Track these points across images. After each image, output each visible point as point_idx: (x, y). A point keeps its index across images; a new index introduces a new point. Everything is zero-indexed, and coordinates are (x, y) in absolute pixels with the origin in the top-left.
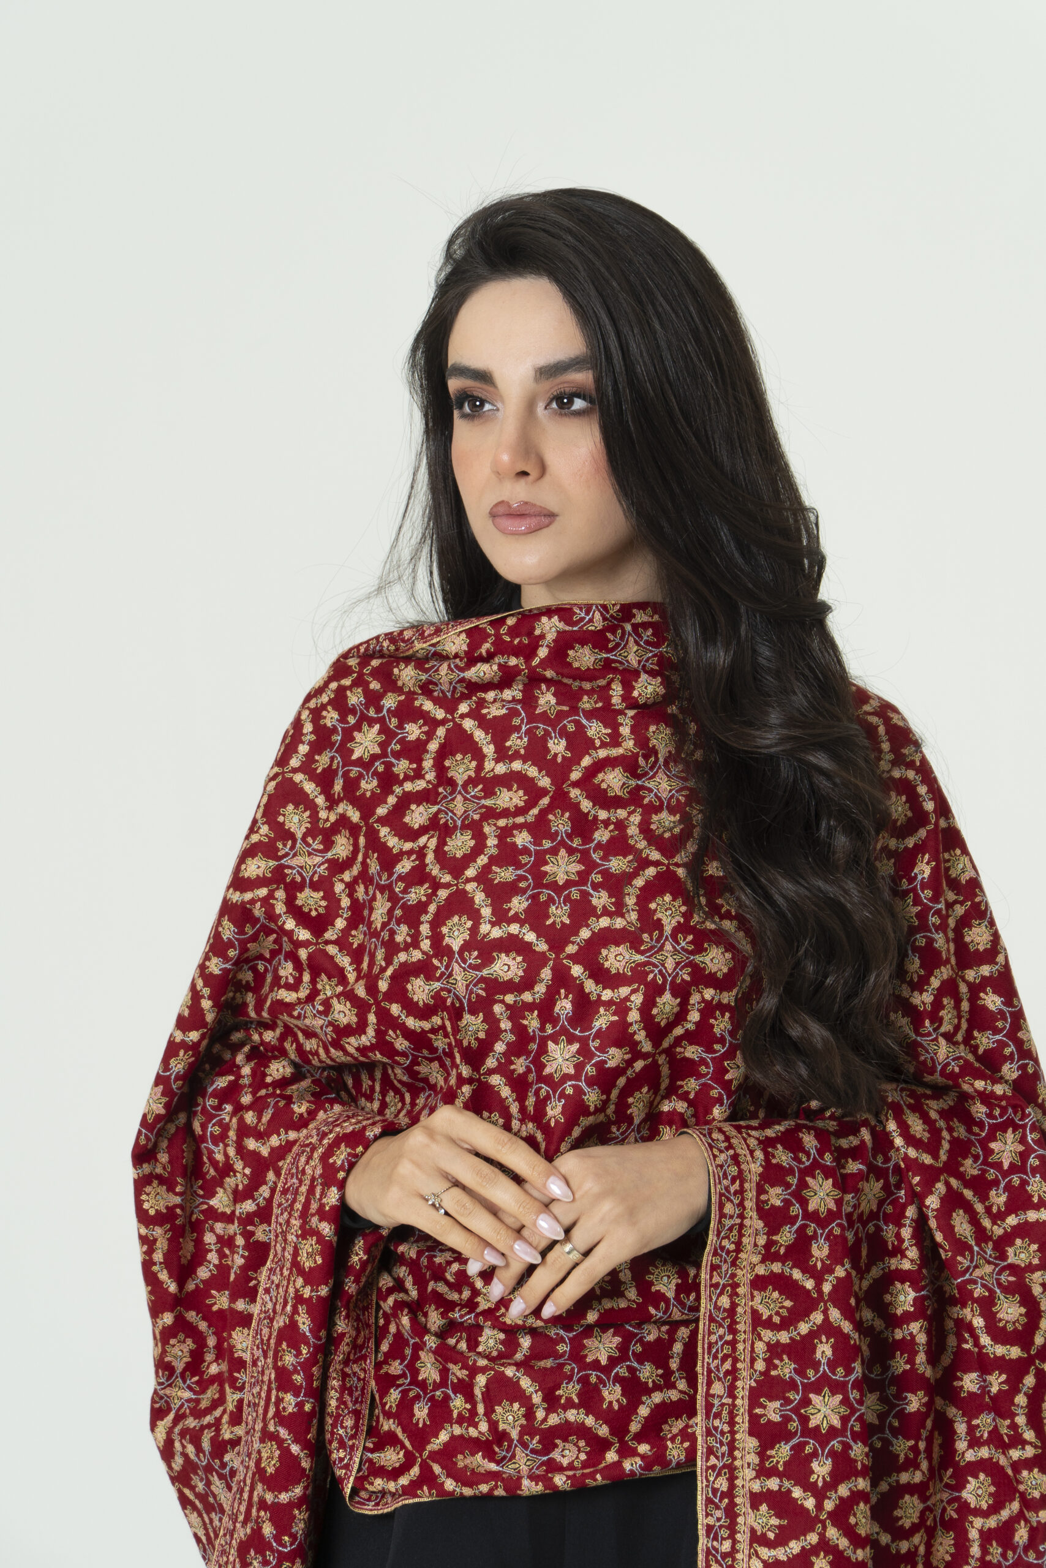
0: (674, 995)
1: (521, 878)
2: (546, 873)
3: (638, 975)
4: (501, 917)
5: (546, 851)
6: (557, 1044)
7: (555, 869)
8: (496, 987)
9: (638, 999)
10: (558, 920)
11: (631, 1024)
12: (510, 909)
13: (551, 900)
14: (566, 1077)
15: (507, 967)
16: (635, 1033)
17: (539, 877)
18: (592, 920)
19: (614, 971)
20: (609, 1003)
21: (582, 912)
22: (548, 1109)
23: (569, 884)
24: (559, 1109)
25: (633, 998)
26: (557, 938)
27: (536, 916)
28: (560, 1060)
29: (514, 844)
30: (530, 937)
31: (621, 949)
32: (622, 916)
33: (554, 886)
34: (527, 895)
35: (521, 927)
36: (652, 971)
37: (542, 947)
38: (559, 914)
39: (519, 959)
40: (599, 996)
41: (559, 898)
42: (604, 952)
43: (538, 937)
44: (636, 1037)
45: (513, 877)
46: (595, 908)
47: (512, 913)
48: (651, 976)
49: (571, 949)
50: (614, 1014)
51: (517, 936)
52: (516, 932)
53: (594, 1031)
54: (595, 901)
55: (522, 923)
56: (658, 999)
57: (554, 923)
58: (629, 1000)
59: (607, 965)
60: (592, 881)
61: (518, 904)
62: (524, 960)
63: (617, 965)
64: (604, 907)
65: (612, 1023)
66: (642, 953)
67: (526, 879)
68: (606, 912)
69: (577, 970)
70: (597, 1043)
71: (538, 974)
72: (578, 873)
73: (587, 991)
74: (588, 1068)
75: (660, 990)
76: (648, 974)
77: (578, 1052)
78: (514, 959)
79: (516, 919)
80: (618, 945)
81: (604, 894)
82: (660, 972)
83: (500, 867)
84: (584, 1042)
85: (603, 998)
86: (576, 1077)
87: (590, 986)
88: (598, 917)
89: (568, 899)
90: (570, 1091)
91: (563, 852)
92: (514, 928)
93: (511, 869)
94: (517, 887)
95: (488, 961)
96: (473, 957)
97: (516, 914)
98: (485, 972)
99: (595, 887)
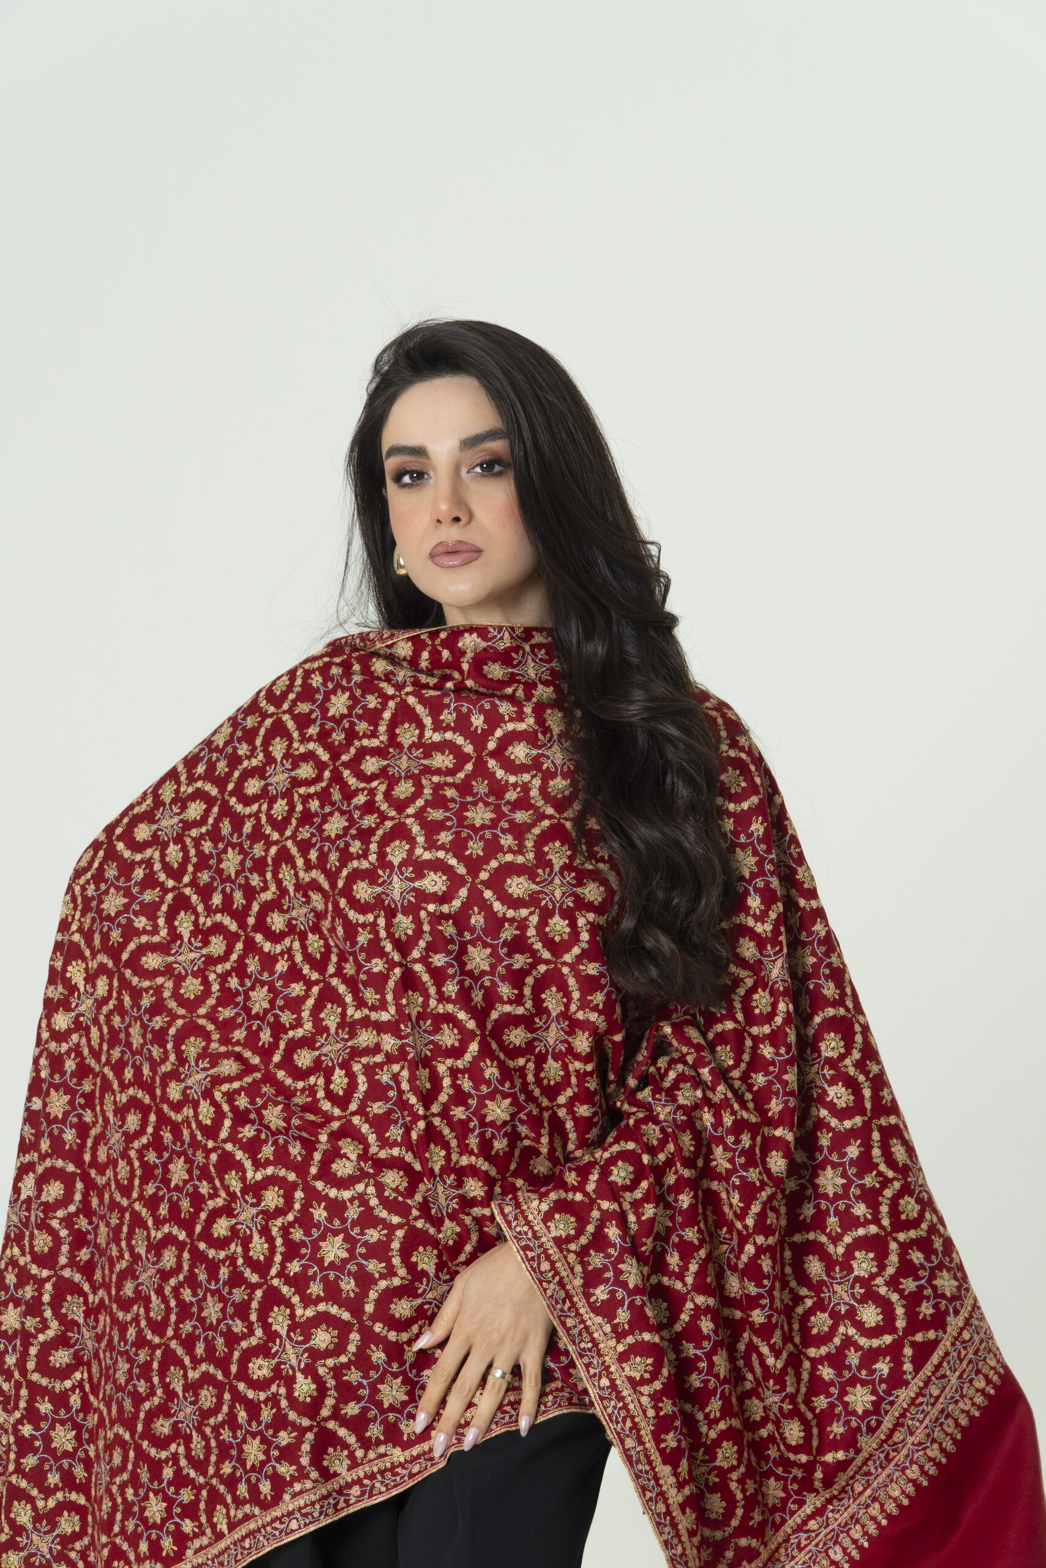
0: (563, 917)
1: (447, 819)
2: (467, 817)
3: (533, 901)
4: (431, 845)
5: (469, 803)
6: (475, 947)
7: (474, 815)
8: (423, 897)
9: (534, 920)
10: (475, 852)
11: (530, 938)
12: (437, 840)
13: (469, 837)
14: (483, 973)
15: (434, 883)
16: (533, 944)
17: (459, 820)
18: (500, 855)
19: (515, 896)
20: (512, 921)
21: (493, 848)
22: (472, 996)
23: (483, 827)
24: (481, 997)
25: (530, 919)
26: (474, 865)
27: (458, 847)
28: (478, 960)
29: (445, 796)
30: (453, 862)
31: (521, 879)
32: (523, 854)
33: (472, 827)
34: (451, 831)
35: (447, 854)
36: (545, 899)
37: (462, 870)
38: (475, 848)
39: (445, 878)
40: (505, 914)
41: (476, 836)
42: (509, 881)
43: (459, 862)
44: (534, 947)
45: (442, 818)
46: (505, 846)
47: (439, 843)
48: (544, 903)
49: (484, 876)
50: (517, 929)
51: (443, 861)
52: (443, 858)
53: (501, 940)
54: (502, 842)
55: (447, 851)
56: (550, 920)
57: (471, 854)
58: (528, 920)
59: (510, 891)
60: (502, 827)
61: (445, 837)
62: (447, 879)
63: (518, 891)
64: (512, 846)
65: (516, 936)
66: (538, 884)
67: (452, 820)
68: (511, 850)
69: (488, 894)
70: (505, 950)
71: (457, 892)
72: (490, 818)
73: (496, 910)
74: (500, 968)
75: (551, 914)
76: (541, 900)
77: (491, 954)
78: (440, 877)
79: (442, 847)
80: (519, 876)
81: (510, 837)
82: (551, 899)
83: (434, 810)
84: (494, 948)
85: (508, 916)
86: (492, 973)
87: (498, 906)
88: (505, 853)
89: (482, 838)
90: (487, 984)
91: (481, 804)
92: (441, 854)
93: (441, 811)
94: (444, 825)
95: (420, 876)
96: (409, 872)
97: (443, 844)
98: (417, 884)
99: (504, 831)
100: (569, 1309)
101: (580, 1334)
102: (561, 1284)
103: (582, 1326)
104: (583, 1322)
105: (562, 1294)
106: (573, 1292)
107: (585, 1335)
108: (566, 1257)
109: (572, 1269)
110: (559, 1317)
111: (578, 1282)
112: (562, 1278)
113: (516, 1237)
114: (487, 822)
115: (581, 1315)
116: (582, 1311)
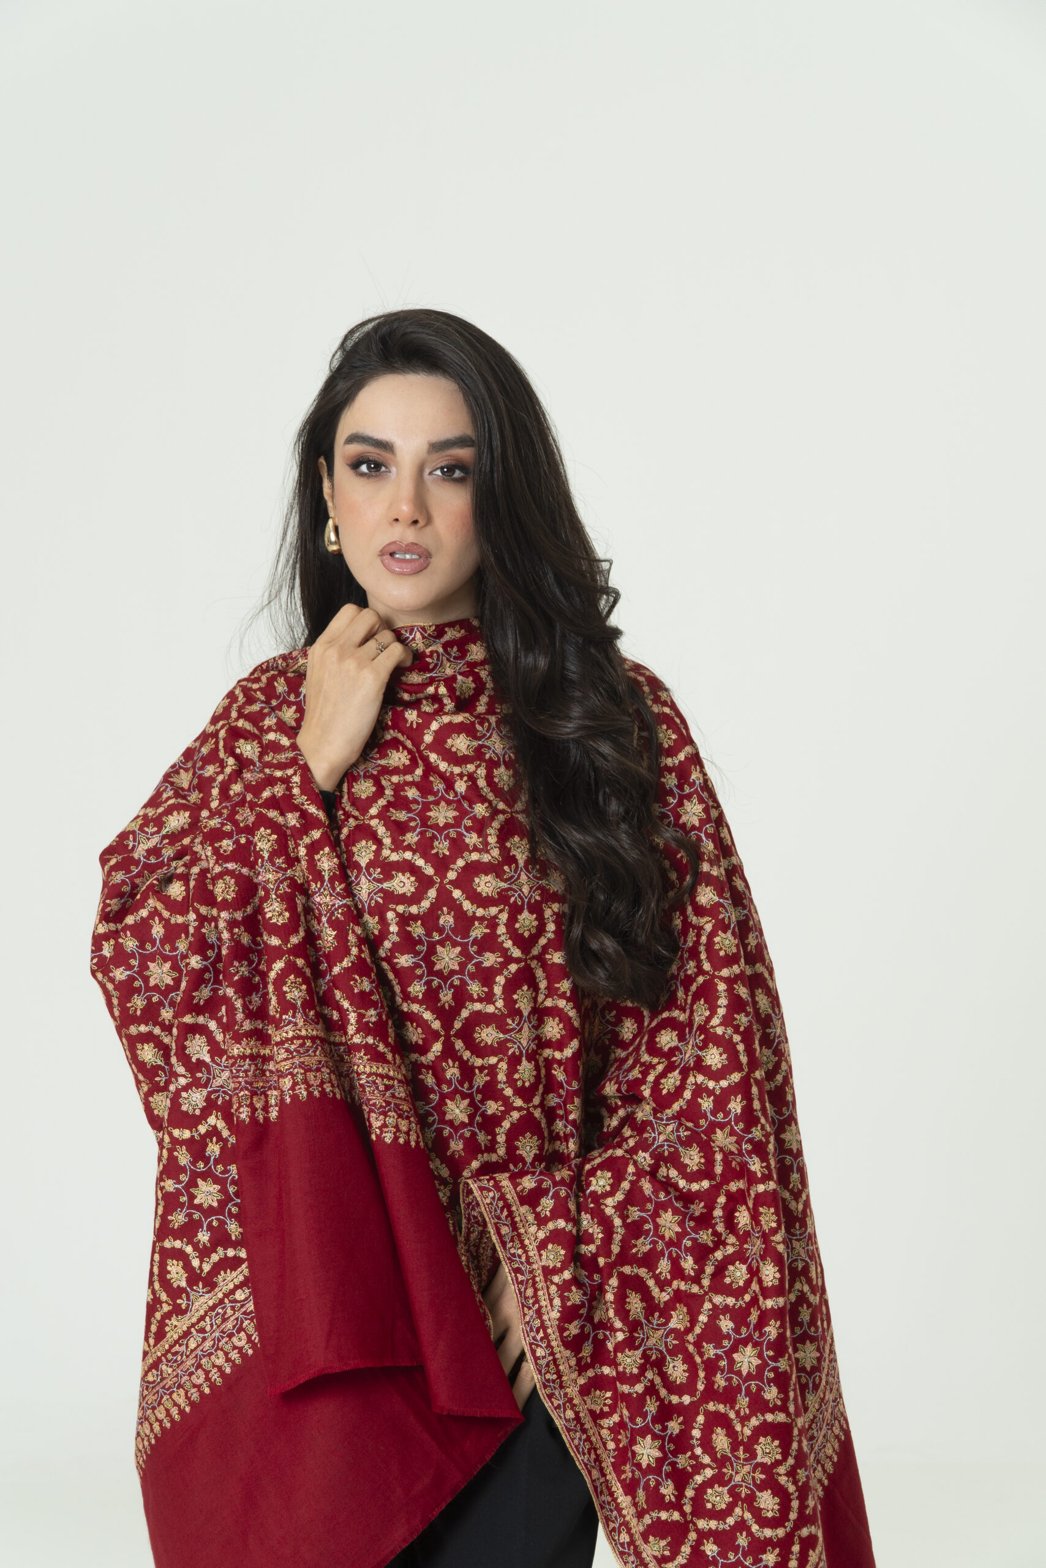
0: (531, 912)
1: (411, 819)
2: (430, 817)
3: (502, 898)
4: (397, 846)
5: (431, 803)
6: (444, 947)
7: (437, 814)
8: (391, 898)
9: (504, 917)
10: (441, 851)
11: (500, 936)
12: (404, 841)
13: (434, 837)
14: (453, 973)
15: (402, 884)
16: (503, 942)
17: (425, 821)
18: (466, 854)
19: (484, 895)
20: (482, 919)
22: (441, 996)
23: (447, 826)
24: (450, 996)
25: (500, 916)
26: (442, 864)
27: (424, 848)
28: (447, 959)
29: (406, 797)
30: (420, 862)
31: (489, 878)
32: (488, 852)
33: (436, 827)
34: (417, 832)
35: (413, 854)
36: (513, 895)
37: (429, 871)
38: (442, 847)
39: (413, 879)
40: (474, 913)
41: (441, 836)
42: (477, 880)
43: (426, 862)
44: (504, 945)
45: (406, 818)
46: (468, 845)
48: (512, 899)
49: (452, 875)
50: (486, 927)
51: (410, 861)
52: (410, 858)
53: (471, 939)
54: (467, 840)
55: (414, 852)
56: (519, 917)
57: (437, 853)
58: (497, 918)
59: (479, 890)
60: (465, 826)
61: (411, 838)
62: (416, 881)
63: (486, 889)
64: (474, 845)
65: (485, 934)
66: (505, 881)
67: (415, 820)
68: (476, 849)
69: (457, 894)
70: (475, 948)
71: (426, 893)
72: (454, 818)
73: (465, 909)
74: (469, 966)
75: (520, 910)
76: (510, 897)
77: (460, 953)
78: (409, 878)
79: (409, 848)
80: (487, 875)
81: (474, 835)
82: (519, 895)
83: (396, 810)
84: (464, 946)
85: (478, 915)
86: (461, 971)
87: (467, 905)
88: (471, 852)
89: (447, 837)
90: (457, 983)
91: (443, 803)
92: (408, 855)
93: (404, 812)
94: (408, 826)
95: (388, 877)
96: (377, 873)
97: (409, 845)
98: (385, 885)
99: (468, 829)
100: (542, 1339)
101: (548, 1365)
102: (539, 1313)
103: (551, 1358)
104: (552, 1354)
105: (537, 1323)
106: (548, 1323)
107: (552, 1366)
108: (548, 1288)
109: (551, 1300)
110: (531, 1344)
111: (555, 1315)
112: (540, 1307)
113: (509, 1259)
114: (451, 821)
115: (552, 1348)
116: (554, 1344)
